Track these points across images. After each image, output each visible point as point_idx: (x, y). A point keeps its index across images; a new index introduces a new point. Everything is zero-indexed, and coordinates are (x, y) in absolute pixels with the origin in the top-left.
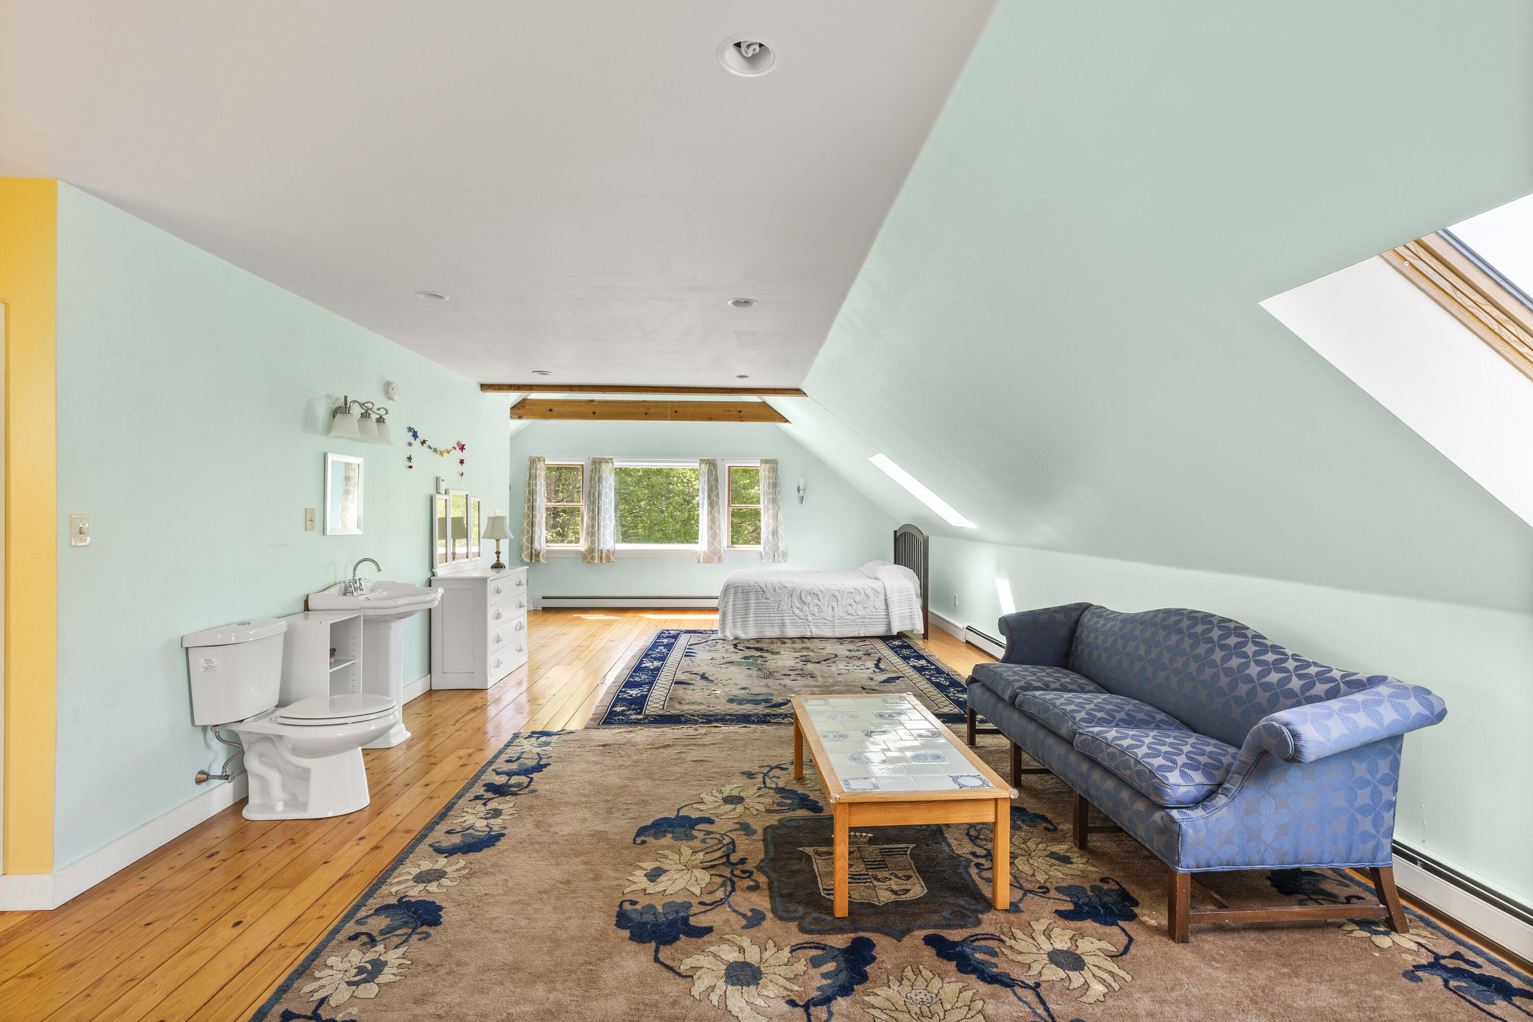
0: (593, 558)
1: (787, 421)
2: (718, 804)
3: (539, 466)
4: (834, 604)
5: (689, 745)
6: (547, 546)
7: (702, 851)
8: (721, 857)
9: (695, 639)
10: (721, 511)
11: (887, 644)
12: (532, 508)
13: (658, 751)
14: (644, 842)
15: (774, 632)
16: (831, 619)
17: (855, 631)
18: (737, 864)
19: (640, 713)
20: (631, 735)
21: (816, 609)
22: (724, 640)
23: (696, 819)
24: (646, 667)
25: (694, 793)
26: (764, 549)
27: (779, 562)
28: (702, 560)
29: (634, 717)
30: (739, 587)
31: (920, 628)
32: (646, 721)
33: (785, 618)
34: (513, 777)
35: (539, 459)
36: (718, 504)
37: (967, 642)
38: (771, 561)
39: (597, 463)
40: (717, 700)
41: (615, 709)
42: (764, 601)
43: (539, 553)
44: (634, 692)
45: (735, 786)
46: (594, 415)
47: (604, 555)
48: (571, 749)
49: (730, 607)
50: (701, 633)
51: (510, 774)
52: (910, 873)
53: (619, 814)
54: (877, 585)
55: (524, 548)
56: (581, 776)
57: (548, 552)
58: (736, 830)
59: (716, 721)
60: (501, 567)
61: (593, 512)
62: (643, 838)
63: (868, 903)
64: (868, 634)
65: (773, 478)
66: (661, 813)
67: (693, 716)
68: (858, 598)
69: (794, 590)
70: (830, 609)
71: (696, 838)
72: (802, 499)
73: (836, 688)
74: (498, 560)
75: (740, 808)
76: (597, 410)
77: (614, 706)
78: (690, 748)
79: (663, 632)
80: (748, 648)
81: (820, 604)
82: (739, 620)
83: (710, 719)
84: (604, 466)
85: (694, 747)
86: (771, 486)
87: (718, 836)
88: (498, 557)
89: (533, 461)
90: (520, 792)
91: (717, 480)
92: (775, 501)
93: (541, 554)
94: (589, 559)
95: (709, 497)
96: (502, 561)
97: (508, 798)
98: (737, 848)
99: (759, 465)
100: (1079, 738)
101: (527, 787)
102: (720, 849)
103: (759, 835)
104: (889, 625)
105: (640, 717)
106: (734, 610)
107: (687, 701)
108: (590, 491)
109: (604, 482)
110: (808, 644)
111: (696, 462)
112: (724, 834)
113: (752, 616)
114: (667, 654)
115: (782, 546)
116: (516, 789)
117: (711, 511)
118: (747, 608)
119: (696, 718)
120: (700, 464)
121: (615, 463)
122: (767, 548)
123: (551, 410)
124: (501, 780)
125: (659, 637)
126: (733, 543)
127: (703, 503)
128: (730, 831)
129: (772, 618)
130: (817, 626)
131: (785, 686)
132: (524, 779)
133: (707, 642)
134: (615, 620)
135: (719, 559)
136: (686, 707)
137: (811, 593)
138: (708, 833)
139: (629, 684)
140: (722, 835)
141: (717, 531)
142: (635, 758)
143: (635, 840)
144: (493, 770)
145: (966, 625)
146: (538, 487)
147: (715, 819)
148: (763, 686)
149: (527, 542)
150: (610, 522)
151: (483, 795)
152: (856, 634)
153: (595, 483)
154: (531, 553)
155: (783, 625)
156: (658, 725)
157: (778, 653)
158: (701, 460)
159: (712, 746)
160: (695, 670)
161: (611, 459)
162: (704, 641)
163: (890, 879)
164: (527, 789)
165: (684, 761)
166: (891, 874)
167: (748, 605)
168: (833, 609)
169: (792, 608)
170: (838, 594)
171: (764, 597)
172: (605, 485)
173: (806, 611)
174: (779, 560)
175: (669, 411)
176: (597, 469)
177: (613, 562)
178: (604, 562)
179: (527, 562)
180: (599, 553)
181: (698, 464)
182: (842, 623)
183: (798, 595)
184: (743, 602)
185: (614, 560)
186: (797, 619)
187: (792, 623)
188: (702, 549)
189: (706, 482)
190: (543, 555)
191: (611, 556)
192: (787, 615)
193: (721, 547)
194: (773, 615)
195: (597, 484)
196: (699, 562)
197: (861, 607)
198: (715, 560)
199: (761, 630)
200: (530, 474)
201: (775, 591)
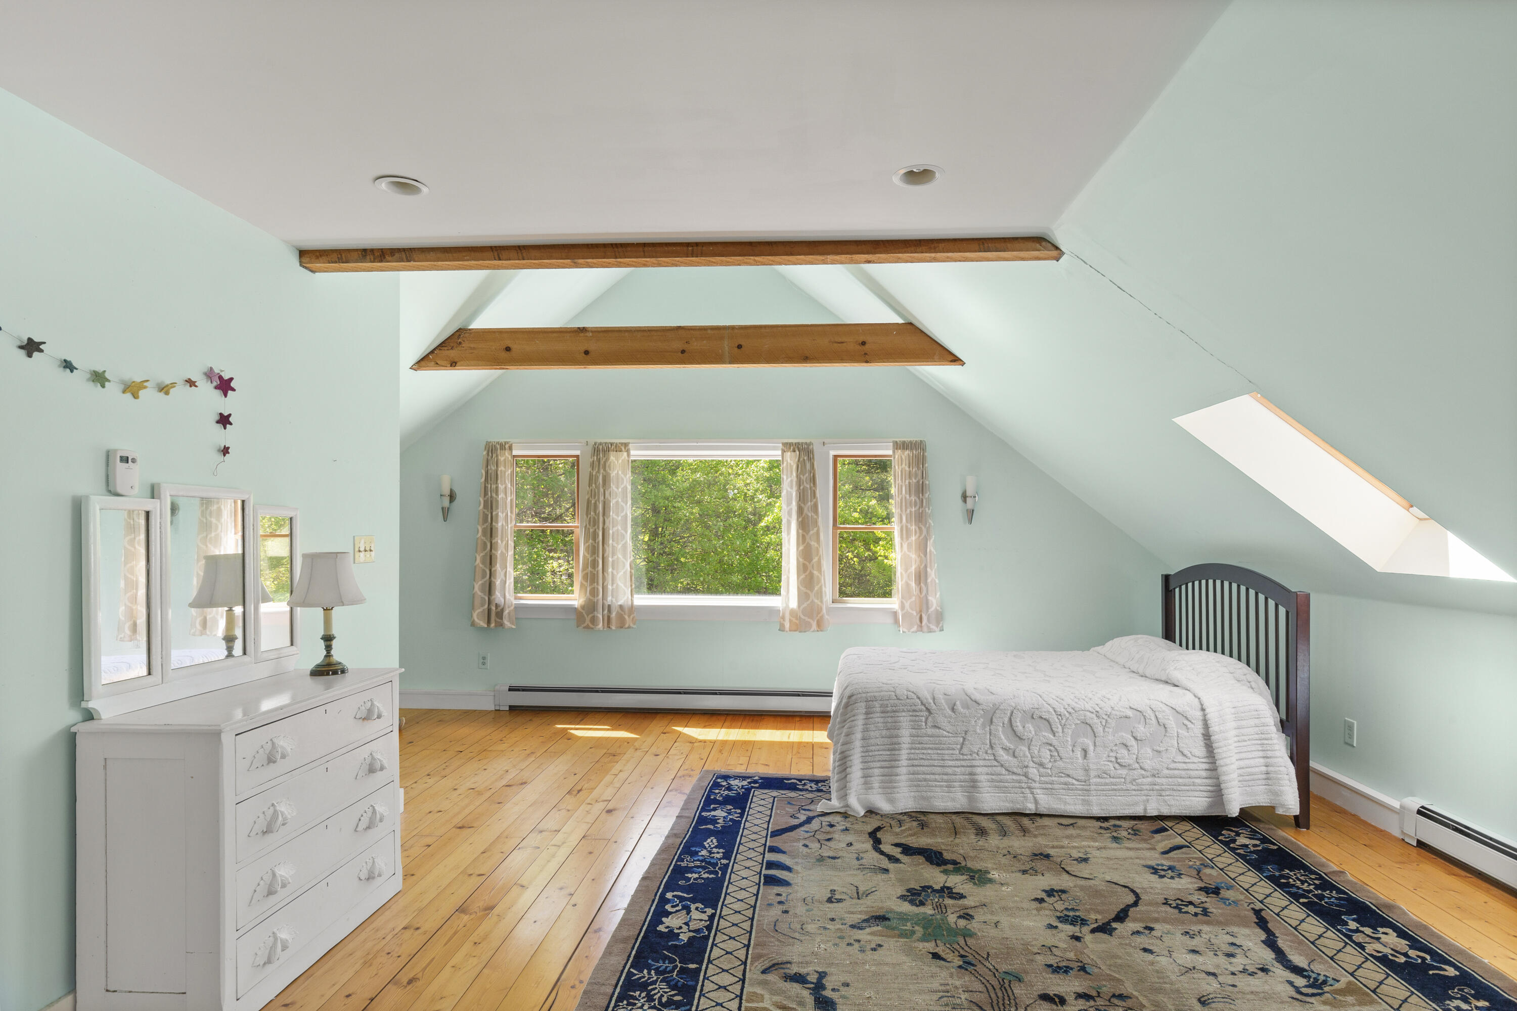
0: (594, 620)
1: (955, 360)
3: (502, 459)
4: (1088, 742)
6: (516, 598)
9: (781, 809)
10: (821, 538)
12: (491, 532)
15: (953, 800)
16: (1080, 774)
17: (1136, 804)
21: (1046, 754)
22: (849, 815)
24: (673, 932)
26: (902, 607)
27: (930, 631)
28: (787, 625)
30: (875, 699)
31: (1291, 803)
33: (979, 770)
35: (502, 446)
36: (816, 523)
37: (1421, 844)
38: (914, 627)
39: (601, 451)
42: (930, 731)
43: (502, 610)
46: (588, 358)
47: (613, 615)
49: (858, 744)
50: (793, 787)
54: (1183, 701)
55: (477, 602)
57: (518, 608)
60: (335, 673)
61: (594, 538)
64: (1166, 811)
65: (916, 475)
68: (1141, 730)
69: (996, 708)
70: (1079, 753)
72: (970, 514)
74: (328, 655)
76: (592, 346)
79: (715, 788)
80: (902, 847)
81: (1055, 742)
82: (877, 771)
84: (612, 457)
86: (912, 491)
88: (328, 648)
89: (492, 450)
91: (813, 480)
92: (920, 518)
93: (506, 613)
94: (588, 619)
95: (800, 511)
96: (338, 655)
99: (890, 452)
104: (1218, 793)
106: (866, 750)
108: (589, 502)
109: (613, 487)
110: (1043, 840)
111: (774, 448)
113: (905, 762)
114: (724, 874)
115: (934, 602)
117: (803, 536)
118: (893, 747)
120: (783, 451)
121: (632, 452)
122: (907, 605)
123: (508, 349)
125: (703, 803)
126: (842, 593)
127: (789, 523)
129: (949, 770)
130: (1050, 791)
133: (810, 818)
134: (628, 741)
135: (820, 626)
137: (1033, 716)
141: (815, 573)
145: (1415, 803)
146: (501, 496)
149: (482, 591)
150: (625, 556)
152: (1139, 811)
153: (597, 487)
154: (489, 610)
155: (973, 785)
157: (983, 877)
158: (784, 444)
161: (626, 445)
162: (802, 818)
167: (895, 740)
168: (1085, 752)
169: (992, 747)
170: (1096, 720)
171: (929, 724)
172: (616, 490)
173: (1025, 756)
174: (928, 627)
175: (726, 346)
176: (602, 462)
177: (629, 627)
178: (613, 628)
179: (482, 628)
180: (606, 612)
181: (779, 452)
182: (1106, 784)
183: (1006, 720)
184: (884, 732)
185: (632, 625)
186: (1004, 772)
187: (993, 781)
188: (787, 606)
189: (794, 483)
190: (509, 613)
191: (626, 617)
192: (982, 763)
193: (822, 602)
194: (951, 763)
195: (602, 490)
196: (782, 629)
197: (1149, 751)
198: (811, 626)
199: (924, 794)
200: (487, 473)
201: (953, 710)
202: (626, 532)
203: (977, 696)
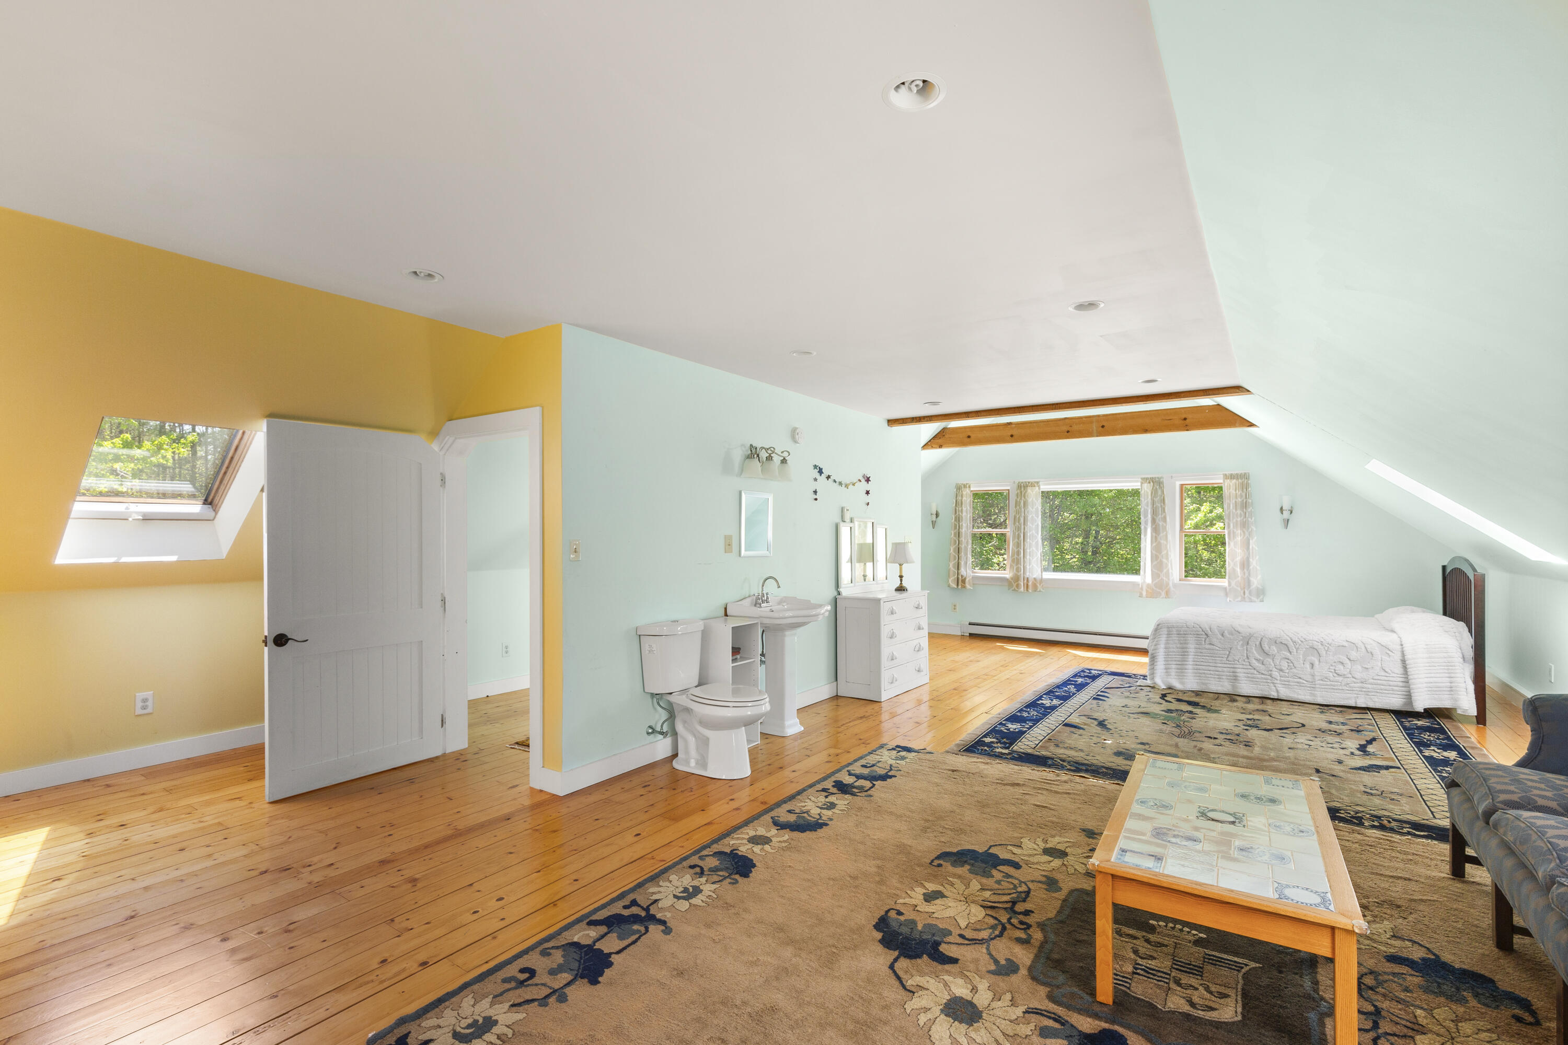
0: (1018, 586)
1: (1251, 425)
2: (1036, 852)
3: (964, 493)
4: (1314, 659)
5: (1039, 789)
6: (973, 573)
7: (991, 890)
8: (1007, 902)
9: (1116, 682)
10: (1170, 537)
11: (1401, 723)
12: (959, 534)
13: (1003, 787)
14: (940, 865)
15: (1222, 686)
16: (1309, 678)
17: (1349, 698)
18: (1020, 913)
19: (1008, 748)
20: (986, 767)
21: (1285, 665)
22: (1153, 687)
23: (1003, 860)
24: (1042, 704)
25: (1016, 835)
26: (1231, 584)
27: (1251, 601)
28: (1144, 593)
29: (1000, 750)
30: (1173, 627)
31: (1468, 706)
32: (1009, 757)
33: (1239, 670)
34: (860, 780)
35: (965, 486)
36: (1164, 528)
38: (1239, 599)
39: (1022, 487)
40: (1102, 750)
41: (985, 739)
42: (1207, 646)
43: (965, 579)
44: (1013, 727)
45: (1066, 840)
46: (1012, 438)
47: (1030, 584)
48: (921, 768)
49: (1162, 650)
50: (1130, 677)
51: (859, 777)
52: (1232, 993)
53: (931, 835)
54: (1390, 640)
55: (951, 573)
56: (917, 793)
57: (974, 578)
58: (1039, 882)
59: (1087, 771)
60: (904, 590)
61: (1018, 539)
62: (941, 862)
63: (1147, 1002)
64: (1369, 705)
65: (1241, 496)
66: (972, 844)
67: (1064, 761)
68: (1354, 654)
69: (1251, 636)
70: (1308, 666)
71: (993, 876)
72: (1287, 522)
73: (1275, 763)
74: (901, 584)
75: (1057, 863)
76: (1014, 432)
77: (985, 736)
78: (1039, 791)
79: (1083, 671)
80: (1179, 700)
81: (1291, 658)
82: (1174, 666)
83: (1080, 768)
84: (1029, 490)
85: (1044, 792)
86: (1239, 507)
87: (1016, 882)
88: (901, 580)
89: (959, 488)
90: (858, 794)
91: (1164, 501)
92: (1245, 524)
93: (967, 580)
94: (1015, 585)
95: (1154, 521)
96: (904, 584)
97: (846, 796)
98: (1029, 899)
99: (1221, 481)
100: (1557, 889)
101: (866, 791)
102: (1010, 894)
103: (1062, 895)
104: (1409, 696)
105: (1006, 751)
106: (1167, 654)
107: (1066, 745)
108: (1015, 517)
109: (1030, 508)
110: (1269, 706)
111: (1135, 482)
112: (1023, 882)
113: (1191, 663)
114: (1074, 694)
115: (1255, 582)
116: (857, 791)
117: (1156, 538)
118: (1184, 653)
119: (1065, 764)
120: (1142, 483)
121: (1041, 487)
122: (1234, 583)
123: (969, 437)
124: (848, 780)
125: (1075, 676)
126: (1187, 575)
127: (1146, 529)
128: (1032, 881)
129: (1220, 669)
130: (1287, 685)
131: (1200, 749)
132: (867, 784)
133: (1129, 687)
135: (1167, 593)
136: (1062, 751)
137: (1277, 642)
138: (1008, 876)
139: (1013, 718)
140: (1021, 882)
141: (1164, 560)
142: (976, 789)
143: (932, 861)
144: (848, 771)
146: (964, 514)
147: (1024, 866)
148: (1171, 745)
149: (954, 567)
150: (1037, 549)
151: (829, 789)
152: (1352, 703)
153: (1020, 508)
154: (958, 579)
155: (1235, 678)
156: (1020, 763)
157: (1216, 711)
158: (1143, 479)
159: (1065, 796)
160: (1096, 715)
161: (1038, 483)
162: (1127, 685)
163: (1196, 989)
164: (866, 793)
165: (1025, 802)
166: (1201, 985)
167: (1185, 650)
168: (1312, 665)
169: (1248, 658)
170: (1320, 646)
171: (1207, 642)
172: (1031, 509)
173: (1270, 664)
174: (1250, 599)
175: (1095, 427)
176: (1023, 493)
177: (1040, 591)
178: (1030, 591)
179: (954, 588)
180: (1026, 581)
181: (1139, 484)
182: (1327, 685)
183: (1258, 643)
184: (1178, 645)
185: (1042, 590)
186: (1256, 672)
187: (1248, 677)
188: (1144, 582)
189: (1150, 504)
190: (969, 581)
191: (1038, 585)
192: (1241, 666)
193: (1169, 579)
194: (1220, 665)
195: (1023, 510)
196: (1141, 596)
197: (1359, 667)
198: (1161, 594)
199: (1204, 681)
200: (956, 501)
201: (1222, 635)
202: (1038, 534)
203: (1240, 629)
